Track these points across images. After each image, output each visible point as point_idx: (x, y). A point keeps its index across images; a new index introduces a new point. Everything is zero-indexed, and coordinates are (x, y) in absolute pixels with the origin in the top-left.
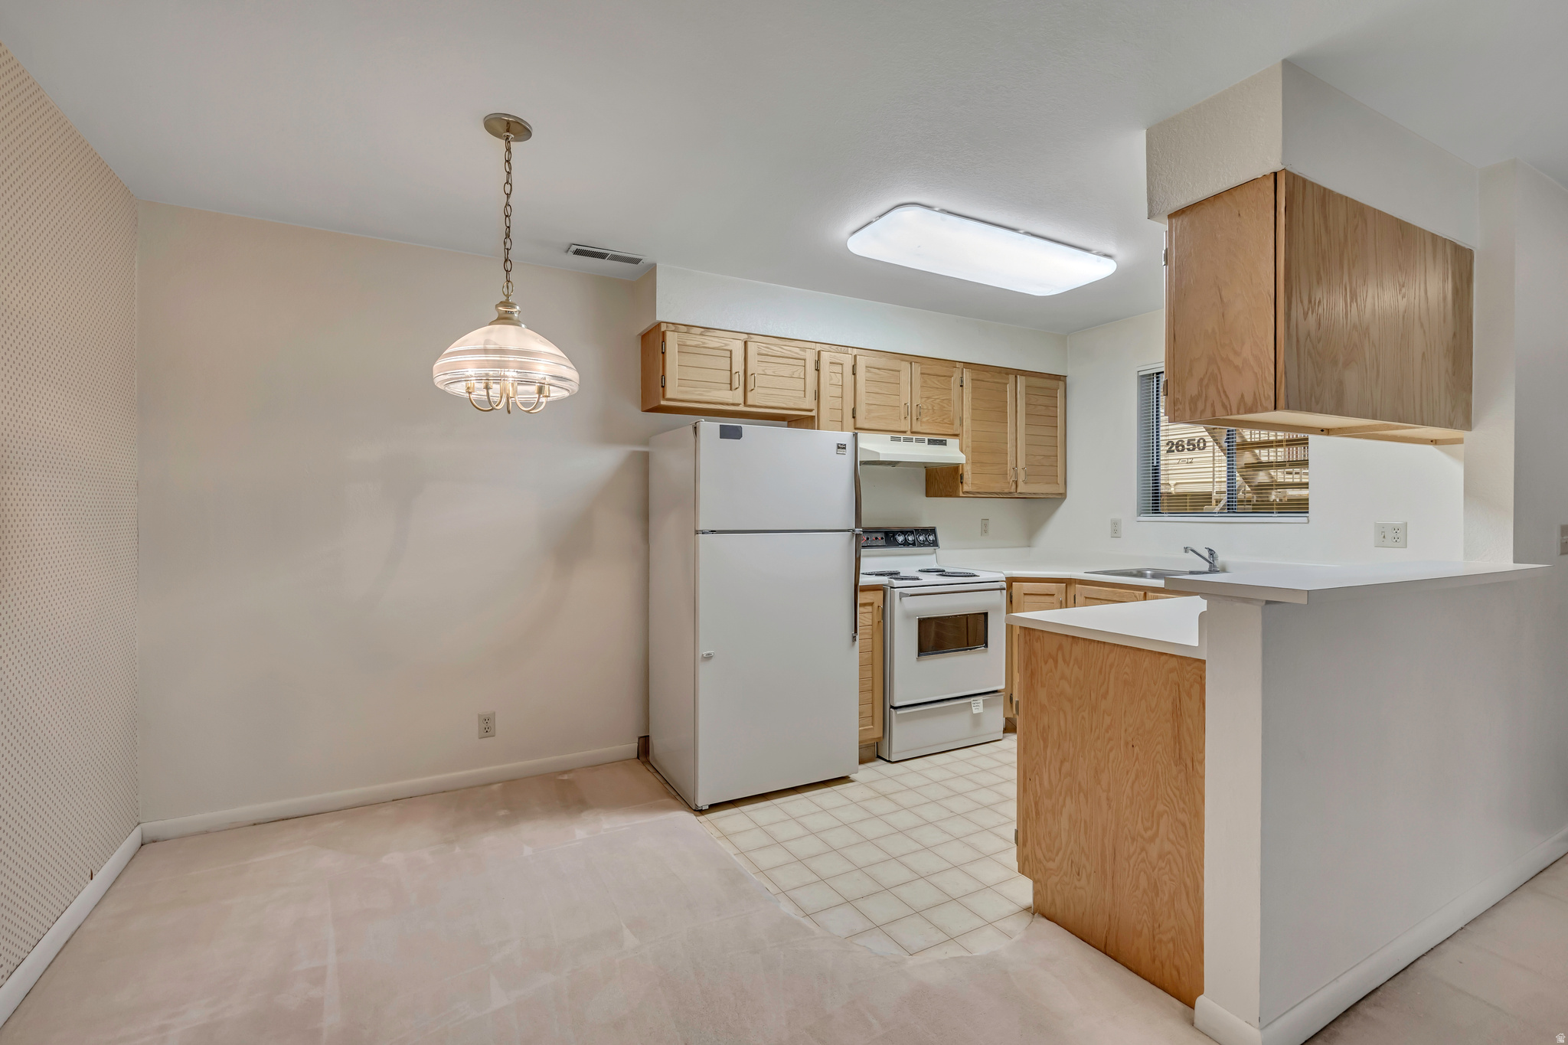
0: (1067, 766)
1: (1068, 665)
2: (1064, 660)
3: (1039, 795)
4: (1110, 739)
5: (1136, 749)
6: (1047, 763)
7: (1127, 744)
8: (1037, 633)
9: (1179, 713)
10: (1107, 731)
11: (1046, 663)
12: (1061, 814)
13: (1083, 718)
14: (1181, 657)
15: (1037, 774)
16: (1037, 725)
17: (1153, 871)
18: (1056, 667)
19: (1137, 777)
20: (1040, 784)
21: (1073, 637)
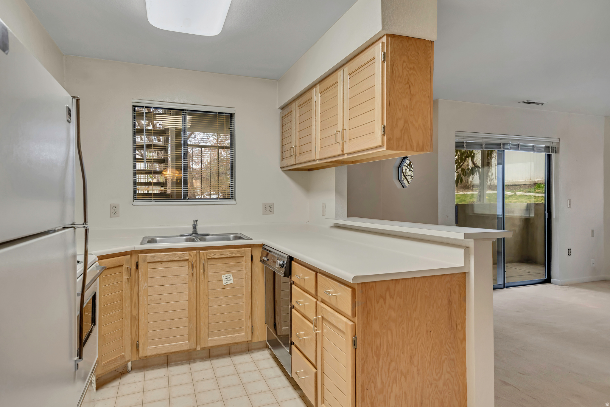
0: (393, 364)
1: (393, 298)
2: (391, 296)
3: (374, 396)
4: (419, 334)
5: (432, 332)
6: (380, 369)
7: (427, 332)
8: (371, 284)
9: (451, 303)
10: (417, 330)
11: (378, 302)
12: (390, 398)
13: (403, 328)
14: (451, 274)
15: (373, 382)
16: (372, 348)
17: (441, 395)
18: (385, 303)
19: (433, 347)
20: (375, 388)
21: (396, 280)
